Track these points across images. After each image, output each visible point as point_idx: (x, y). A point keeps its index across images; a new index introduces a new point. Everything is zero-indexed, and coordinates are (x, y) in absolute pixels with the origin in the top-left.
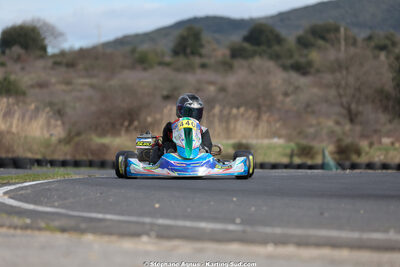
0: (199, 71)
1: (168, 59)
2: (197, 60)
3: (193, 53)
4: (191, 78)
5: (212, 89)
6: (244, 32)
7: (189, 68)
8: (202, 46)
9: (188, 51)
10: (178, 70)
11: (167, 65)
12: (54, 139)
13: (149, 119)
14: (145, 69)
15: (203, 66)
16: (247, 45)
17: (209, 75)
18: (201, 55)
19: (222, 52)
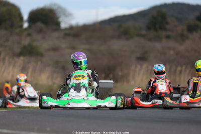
0: (164, 41)
1: (143, 32)
2: (164, 33)
3: (161, 28)
4: (158, 45)
5: (172, 52)
6: (197, 14)
7: (158, 39)
8: (167, 23)
9: (158, 26)
10: (150, 40)
11: (143, 36)
12: (55, 87)
13: (120, 74)
14: (127, 39)
15: (168, 37)
16: (198, 23)
17: (171, 43)
18: (166, 30)
19: (181, 28)
